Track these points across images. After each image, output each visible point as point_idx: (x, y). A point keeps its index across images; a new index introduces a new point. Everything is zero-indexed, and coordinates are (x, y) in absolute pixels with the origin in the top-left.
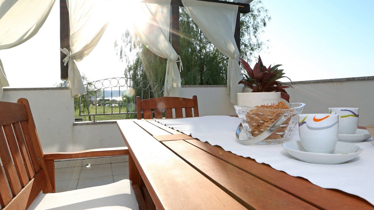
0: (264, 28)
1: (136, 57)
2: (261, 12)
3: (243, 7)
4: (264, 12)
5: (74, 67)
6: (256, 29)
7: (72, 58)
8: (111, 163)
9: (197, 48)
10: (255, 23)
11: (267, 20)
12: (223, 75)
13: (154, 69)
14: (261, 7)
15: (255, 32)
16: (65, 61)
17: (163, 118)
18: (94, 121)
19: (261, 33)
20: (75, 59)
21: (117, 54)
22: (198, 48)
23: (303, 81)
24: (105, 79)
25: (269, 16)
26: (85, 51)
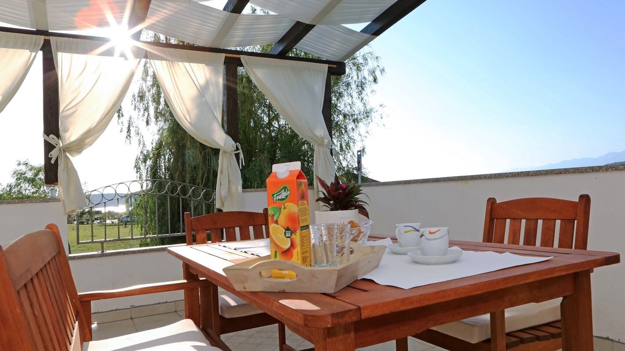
0: (375, 86)
1: (157, 137)
2: (369, 59)
3: (335, 66)
4: (373, 60)
5: (67, 166)
6: (361, 86)
7: (64, 151)
8: (132, 319)
9: (264, 121)
10: (360, 78)
11: (378, 73)
12: (308, 165)
13: (191, 158)
14: (368, 52)
15: (360, 93)
16: (53, 156)
17: (208, 242)
18: (103, 252)
19: (369, 94)
20: (69, 152)
21: (121, 131)
22: (266, 119)
23: (419, 180)
24: (120, 184)
25: (381, 68)
26: (86, 138)
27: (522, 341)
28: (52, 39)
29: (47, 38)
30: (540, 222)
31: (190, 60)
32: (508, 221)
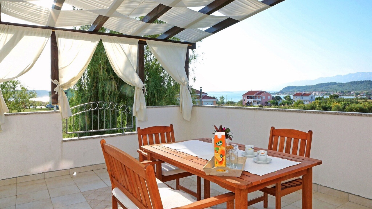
3: (191, 45)
7: (61, 88)
8: (93, 171)
16: (56, 90)
18: (79, 137)
20: (63, 88)
26: (72, 82)
27: (286, 187)
28: (56, 31)
29: (54, 31)
30: (293, 139)
31: (123, 42)
32: (279, 137)
